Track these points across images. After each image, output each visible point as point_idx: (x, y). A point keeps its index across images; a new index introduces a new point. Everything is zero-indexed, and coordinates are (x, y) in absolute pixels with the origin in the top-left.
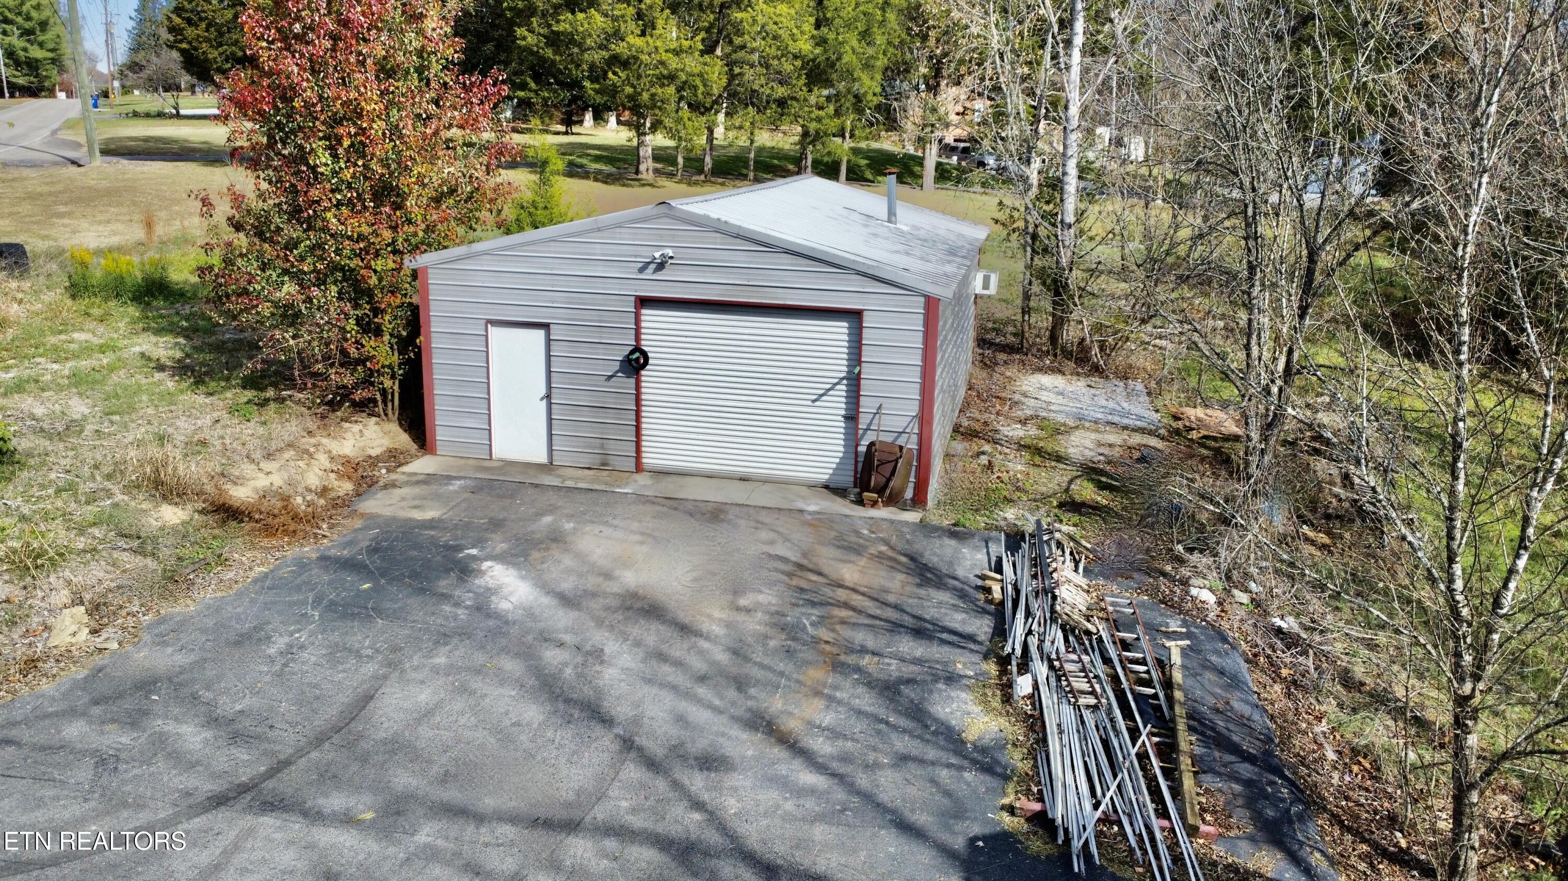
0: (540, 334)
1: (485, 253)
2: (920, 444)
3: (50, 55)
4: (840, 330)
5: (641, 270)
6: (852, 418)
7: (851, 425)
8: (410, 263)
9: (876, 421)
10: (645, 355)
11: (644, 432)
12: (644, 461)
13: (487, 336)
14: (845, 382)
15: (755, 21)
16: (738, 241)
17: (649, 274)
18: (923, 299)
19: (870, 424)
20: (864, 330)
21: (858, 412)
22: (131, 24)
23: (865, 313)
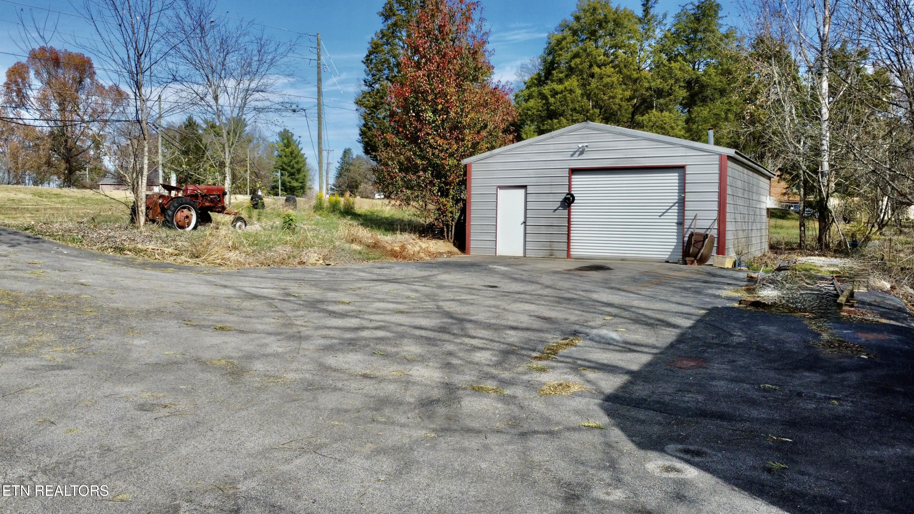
0: (522, 192)
1: (499, 154)
2: (719, 234)
3: (300, 184)
4: (673, 178)
5: (572, 155)
6: (681, 223)
7: (681, 227)
8: (465, 161)
9: (693, 224)
10: (572, 196)
11: (572, 238)
12: (571, 253)
13: (497, 194)
14: (677, 205)
15: (650, 121)
16: (621, 136)
17: (576, 157)
18: (718, 157)
19: (691, 225)
20: (687, 176)
21: (684, 219)
22: (338, 165)
23: (687, 167)
